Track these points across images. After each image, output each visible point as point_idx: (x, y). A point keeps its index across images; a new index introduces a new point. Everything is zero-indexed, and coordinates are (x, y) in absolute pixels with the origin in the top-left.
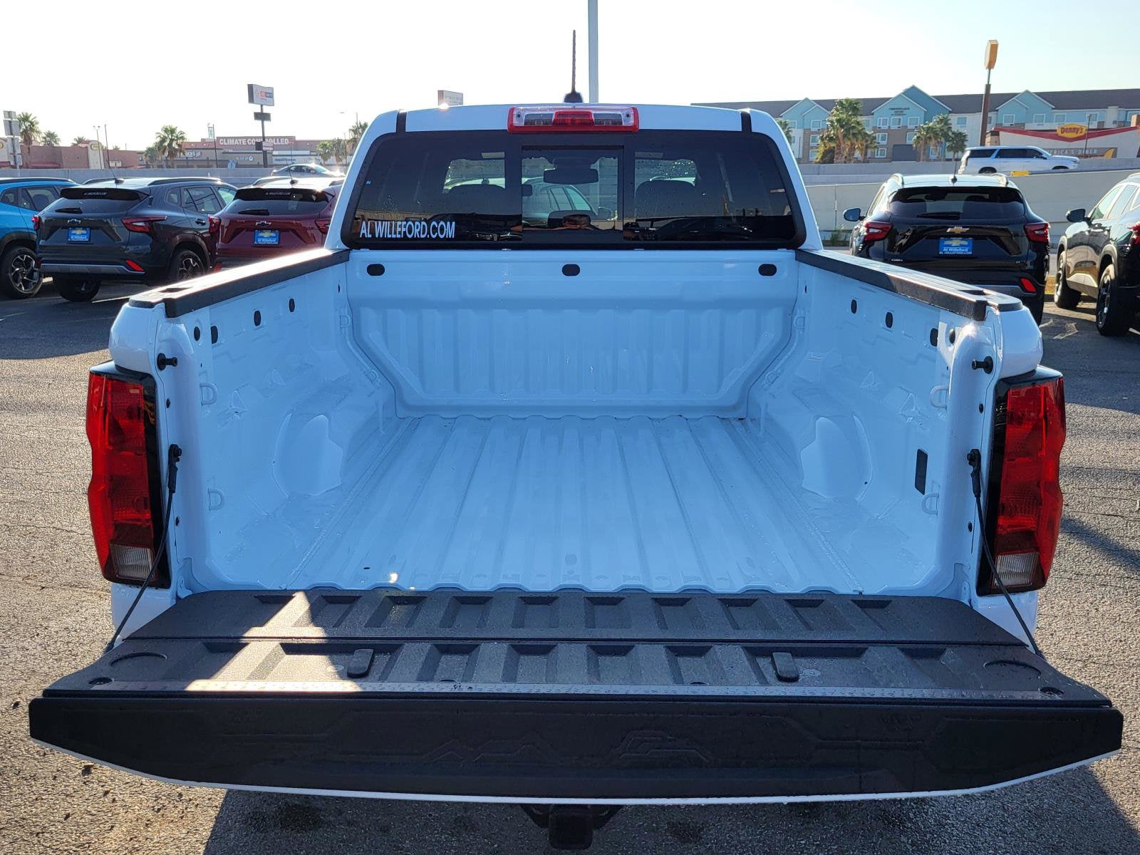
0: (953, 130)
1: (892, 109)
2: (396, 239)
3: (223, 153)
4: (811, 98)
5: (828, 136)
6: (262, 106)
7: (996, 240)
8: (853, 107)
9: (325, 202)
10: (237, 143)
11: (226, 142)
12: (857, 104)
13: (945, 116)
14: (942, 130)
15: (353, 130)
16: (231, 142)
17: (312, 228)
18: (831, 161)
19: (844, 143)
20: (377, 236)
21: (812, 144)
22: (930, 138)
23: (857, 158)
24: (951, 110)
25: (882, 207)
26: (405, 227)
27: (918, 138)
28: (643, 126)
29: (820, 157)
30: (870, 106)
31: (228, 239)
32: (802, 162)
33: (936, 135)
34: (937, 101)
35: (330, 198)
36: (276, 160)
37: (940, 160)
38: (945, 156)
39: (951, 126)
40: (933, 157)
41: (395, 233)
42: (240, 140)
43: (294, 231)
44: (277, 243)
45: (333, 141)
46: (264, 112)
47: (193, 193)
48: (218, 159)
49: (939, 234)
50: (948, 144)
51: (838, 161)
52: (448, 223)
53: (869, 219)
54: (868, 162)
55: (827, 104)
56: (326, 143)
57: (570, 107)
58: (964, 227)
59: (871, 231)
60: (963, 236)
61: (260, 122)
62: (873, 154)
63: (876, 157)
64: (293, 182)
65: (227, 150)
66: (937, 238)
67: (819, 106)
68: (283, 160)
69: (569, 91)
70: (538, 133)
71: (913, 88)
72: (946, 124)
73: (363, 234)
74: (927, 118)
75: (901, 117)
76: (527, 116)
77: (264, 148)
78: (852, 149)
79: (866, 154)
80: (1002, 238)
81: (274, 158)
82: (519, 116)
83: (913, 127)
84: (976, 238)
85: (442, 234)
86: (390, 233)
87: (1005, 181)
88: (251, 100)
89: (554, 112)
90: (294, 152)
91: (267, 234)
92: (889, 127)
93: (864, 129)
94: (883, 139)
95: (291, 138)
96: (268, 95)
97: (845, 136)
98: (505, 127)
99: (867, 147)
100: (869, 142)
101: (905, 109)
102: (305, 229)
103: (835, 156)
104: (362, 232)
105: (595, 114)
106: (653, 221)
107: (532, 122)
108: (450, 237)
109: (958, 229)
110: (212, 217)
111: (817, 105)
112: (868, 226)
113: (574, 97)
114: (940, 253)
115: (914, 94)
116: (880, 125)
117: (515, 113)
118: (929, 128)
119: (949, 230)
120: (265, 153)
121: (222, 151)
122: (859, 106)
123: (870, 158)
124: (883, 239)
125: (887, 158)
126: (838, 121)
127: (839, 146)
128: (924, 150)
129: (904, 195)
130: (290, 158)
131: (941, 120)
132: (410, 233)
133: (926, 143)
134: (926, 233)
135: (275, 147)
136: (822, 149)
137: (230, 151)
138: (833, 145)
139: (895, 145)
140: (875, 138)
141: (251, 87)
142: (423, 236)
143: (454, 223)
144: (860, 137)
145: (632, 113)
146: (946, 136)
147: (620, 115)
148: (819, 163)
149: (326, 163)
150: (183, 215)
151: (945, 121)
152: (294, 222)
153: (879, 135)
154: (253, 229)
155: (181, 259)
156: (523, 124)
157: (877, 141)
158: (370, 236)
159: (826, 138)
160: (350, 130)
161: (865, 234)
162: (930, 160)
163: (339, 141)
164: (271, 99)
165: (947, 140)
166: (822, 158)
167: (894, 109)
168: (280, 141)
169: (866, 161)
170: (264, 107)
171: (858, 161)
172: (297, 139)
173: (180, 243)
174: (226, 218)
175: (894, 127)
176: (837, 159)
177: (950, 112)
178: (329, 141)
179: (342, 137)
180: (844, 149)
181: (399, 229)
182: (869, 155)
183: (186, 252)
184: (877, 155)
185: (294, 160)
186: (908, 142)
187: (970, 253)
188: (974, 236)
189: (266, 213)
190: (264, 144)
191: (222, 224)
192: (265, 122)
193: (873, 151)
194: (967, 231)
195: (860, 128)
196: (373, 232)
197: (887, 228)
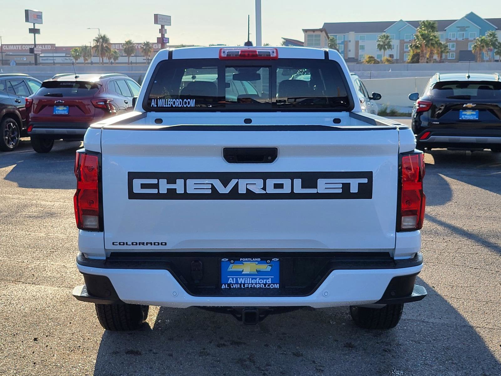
0: (499, 41)
1: (458, 27)
2: (168, 107)
3: (6, 55)
4: (404, 20)
5: (415, 45)
6: (34, 24)
7: (492, 111)
8: (431, 26)
9: (96, 89)
10: (15, 48)
11: (8, 47)
12: (433, 24)
13: (494, 31)
14: (491, 41)
15: (96, 40)
16: (11, 48)
17: (89, 105)
18: (418, 62)
19: (426, 49)
20: (159, 106)
21: (405, 50)
22: (483, 46)
23: (435, 59)
24: (497, 28)
25: (428, 92)
26: (172, 102)
27: (475, 46)
28: (280, 57)
29: (410, 58)
30: (443, 25)
31: (37, 112)
32: (399, 62)
33: (487, 45)
34: (487, 22)
35: (99, 86)
36: (42, 60)
37: (491, 61)
38: (494, 58)
39: (497, 38)
40: (486, 58)
41: (167, 104)
42: (17, 47)
43: (77, 106)
44: (67, 113)
45: (82, 47)
46: (36, 28)
47: (14, 83)
48: (3, 59)
49: (458, 108)
50: (496, 50)
51: (422, 61)
52: (192, 100)
53: (420, 100)
54: (443, 62)
55: (415, 24)
56: (77, 48)
57: (247, 48)
58: (473, 104)
59: (421, 106)
60: (473, 109)
61: (33, 34)
62: (446, 56)
63: (448, 58)
64: (76, 77)
65: (8, 53)
66: (458, 110)
67: (410, 25)
68: (47, 60)
69: (247, 41)
70: (233, 60)
71: (472, 13)
72: (494, 37)
73: (153, 105)
74: (482, 33)
75: (464, 32)
76: (228, 52)
77: (35, 52)
78: (432, 53)
79: (441, 57)
80: (495, 110)
81: (41, 58)
82: (224, 52)
83: (472, 39)
84: (480, 110)
85: (189, 105)
86: (165, 105)
87: (498, 77)
88: (27, 20)
89: (240, 51)
90: (55, 55)
91: (61, 108)
92: (457, 39)
93: (439, 40)
94: (453, 46)
95: (53, 45)
96: (38, 17)
97: (426, 45)
98: (218, 57)
99: (442, 52)
100: (443, 49)
101: (467, 27)
102: (84, 105)
103: (420, 58)
104: (152, 104)
105: (258, 52)
106: (296, 99)
107: (230, 55)
108: (192, 106)
109: (470, 105)
110: (27, 98)
111: (408, 24)
112: (419, 103)
113: (249, 44)
114: (460, 119)
115: (472, 17)
116: (450, 37)
117: (222, 51)
118: (482, 40)
119: (464, 106)
120: (36, 55)
121: (5, 54)
122: (436, 25)
123: (444, 59)
124: (428, 111)
125: (455, 59)
126: (422, 35)
127: (422, 51)
128: (480, 54)
129: (439, 86)
130: (52, 58)
131: (490, 34)
132: (174, 105)
133: (480, 50)
134: (452, 107)
135: (43, 51)
136: (411, 53)
137: (11, 54)
138: (419, 51)
139: (460, 51)
140: (447, 46)
141: (27, 12)
142: (180, 106)
143: (194, 100)
144: (436, 45)
145: (275, 51)
146: (494, 45)
147: (269, 52)
148: (410, 63)
149: (77, 61)
150: (7, 97)
151: (493, 35)
152: (77, 101)
153: (450, 45)
154: (52, 105)
155: (5, 124)
156: (226, 56)
157: (448, 48)
158: (156, 106)
159: (414, 46)
160: (94, 40)
161: (418, 108)
162: (484, 61)
163: (86, 47)
164: (41, 19)
165: (495, 48)
166: (412, 59)
167: (459, 27)
168: (45, 47)
169: (441, 61)
170: (36, 25)
171: (435, 61)
172: (57, 46)
173: (5, 114)
174: (37, 99)
175: (460, 39)
176: (421, 60)
177: (497, 29)
178: (79, 47)
179: (88, 45)
180: (426, 54)
181: (169, 103)
182: (444, 57)
183: (9, 119)
184: (449, 57)
185: (55, 60)
186: (469, 49)
187: (477, 119)
188: (480, 108)
189: (61, 95)
190: (35, 49)
191: (34, 102)
192: (36, 35)
193: (446, 54)
194: (475, 106)
195: (436, 40)
196: (157, 104)
197: (430, 104)
